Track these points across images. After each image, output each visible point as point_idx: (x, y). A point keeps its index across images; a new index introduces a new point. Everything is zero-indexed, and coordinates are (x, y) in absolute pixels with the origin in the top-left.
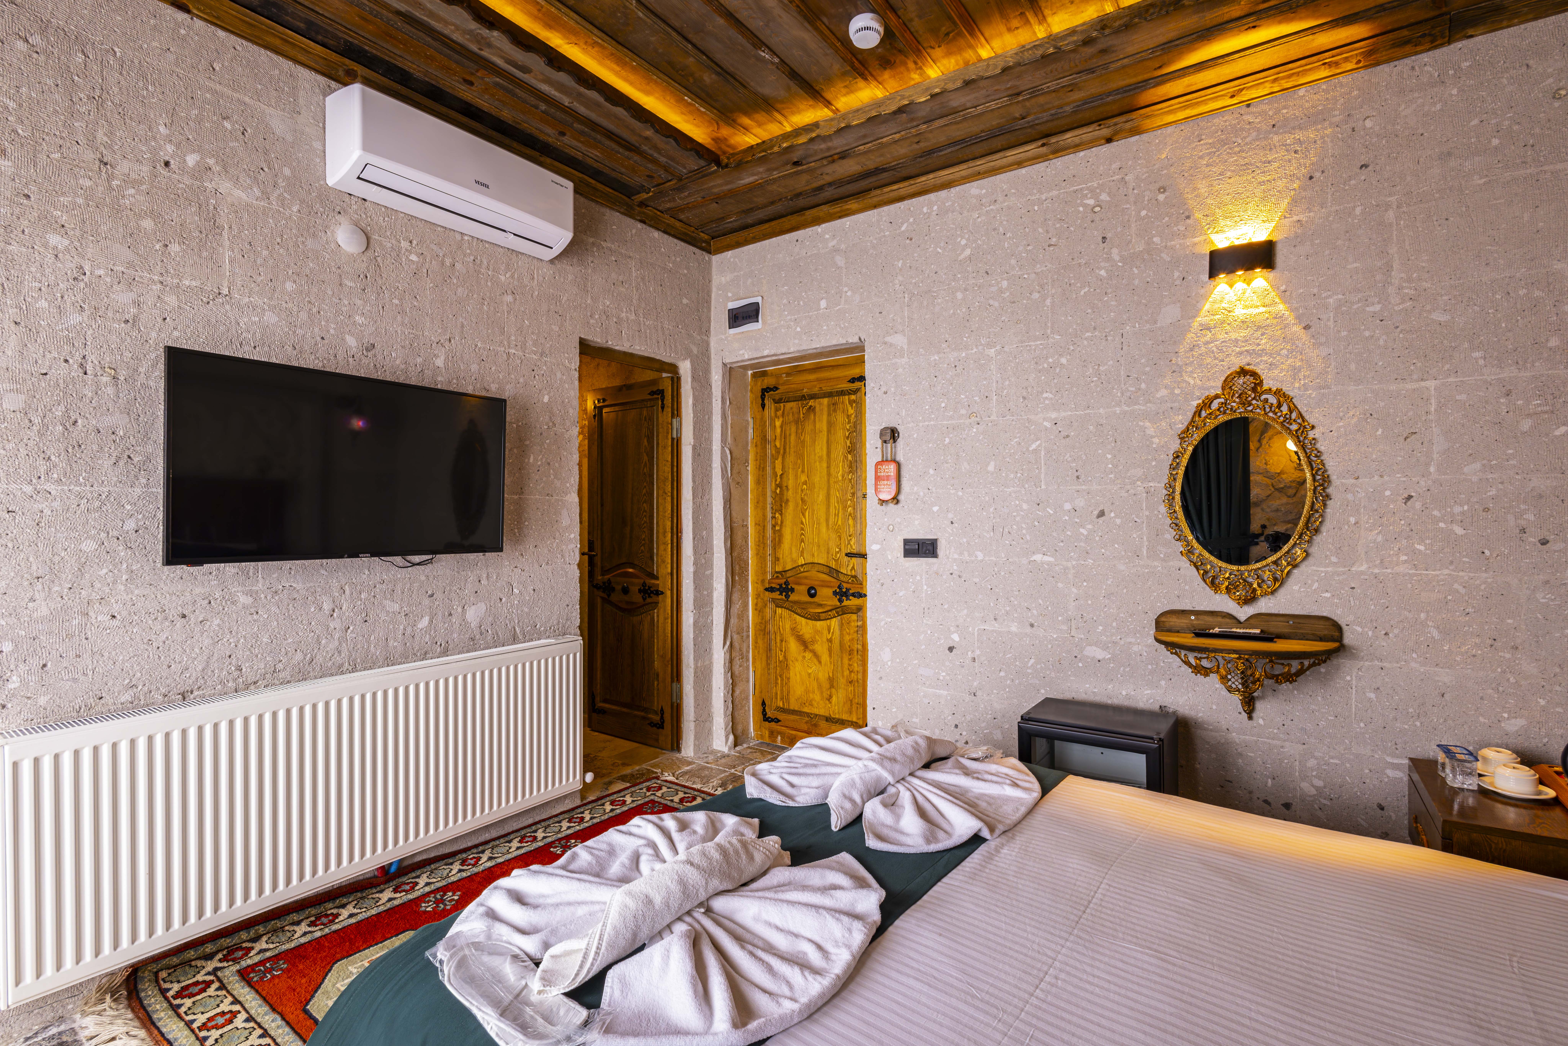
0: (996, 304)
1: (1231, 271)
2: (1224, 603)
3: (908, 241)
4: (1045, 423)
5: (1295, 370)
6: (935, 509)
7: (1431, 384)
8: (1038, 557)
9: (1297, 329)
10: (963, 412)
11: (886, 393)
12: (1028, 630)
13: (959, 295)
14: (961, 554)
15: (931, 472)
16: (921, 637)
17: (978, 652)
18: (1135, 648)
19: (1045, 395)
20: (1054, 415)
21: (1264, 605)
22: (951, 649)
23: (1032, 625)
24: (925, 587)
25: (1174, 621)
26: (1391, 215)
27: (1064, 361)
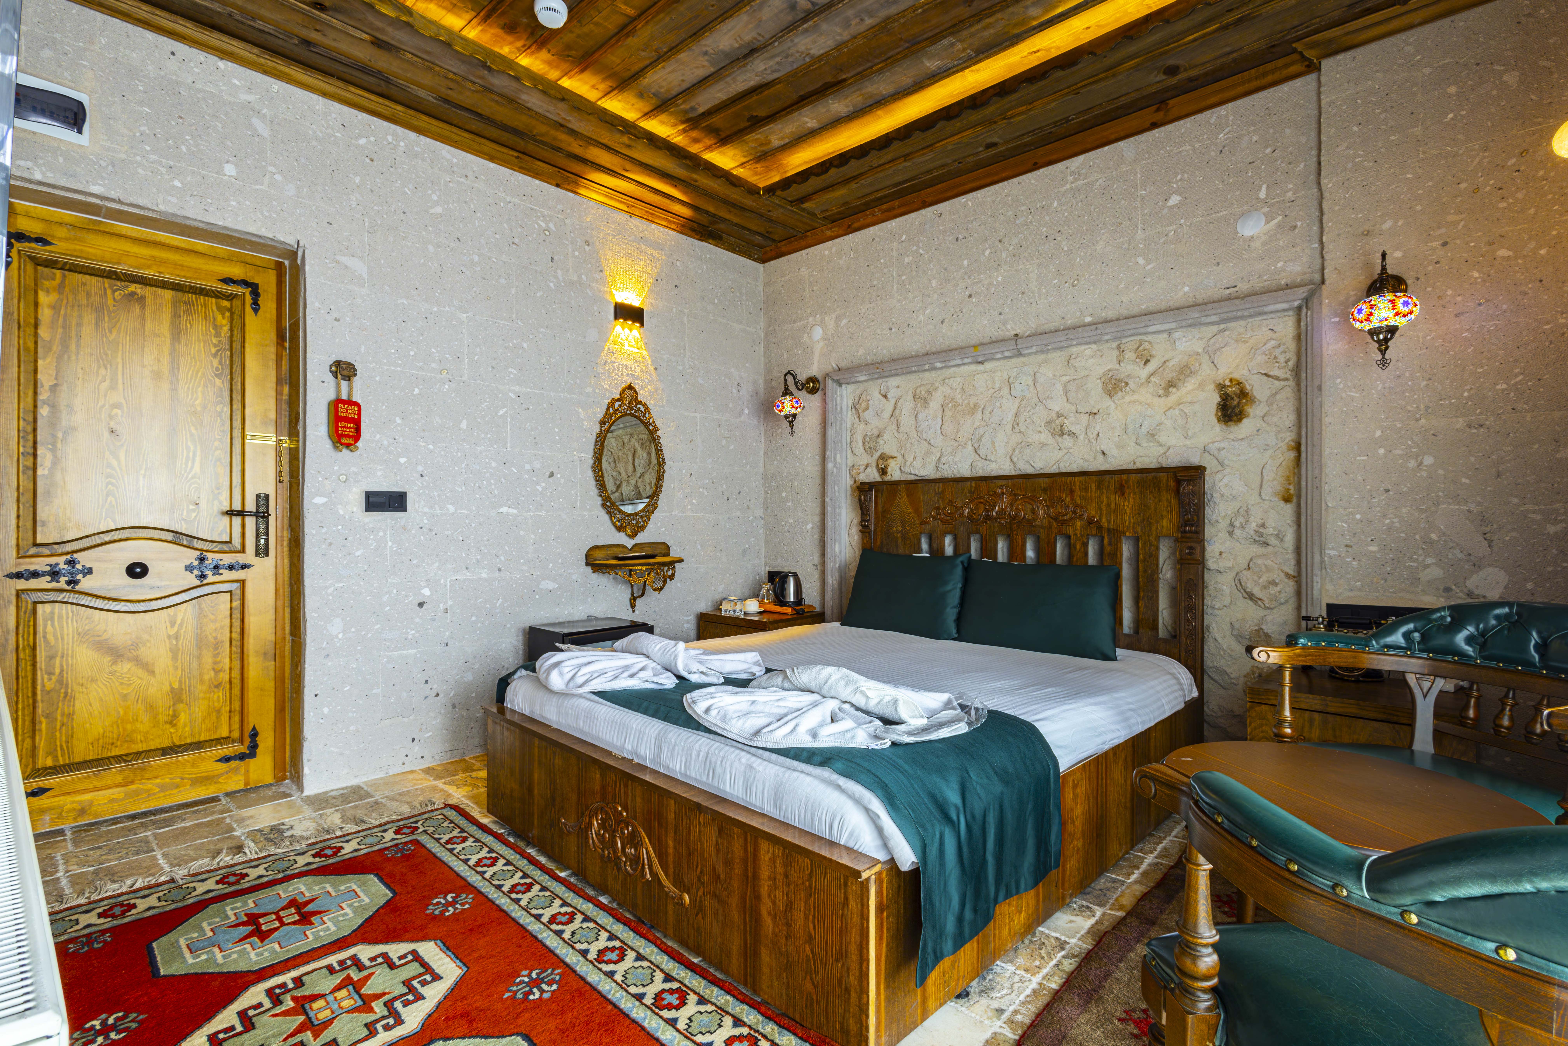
0: (468, 273)
1: (625, 319)
2: (621, 539)
3: (368, 160)
4: (511, 394)
5: (651, 393)
6: (403, 460)
7: (698, 415)
8: (504, 510)
9: (652, 368)
10: (434, 365)
11: (337, 320)
12: (497, 574)
13: (431, 248)
14: (432, 507)
15: (398, 420)
16: (385, 598)
17: (450, 602)
18: (574, 577)
19: (511, 370)
20: (517, 389)
21: (641, 538)
22: (421, 605)
23: (500, 570)
24: (390, 544)
25: (599, 554)
26: (685, 319)
27: (525, 345)
